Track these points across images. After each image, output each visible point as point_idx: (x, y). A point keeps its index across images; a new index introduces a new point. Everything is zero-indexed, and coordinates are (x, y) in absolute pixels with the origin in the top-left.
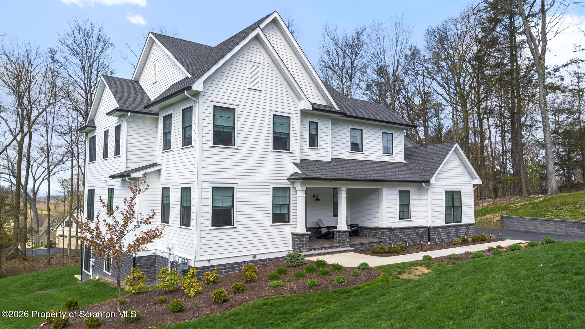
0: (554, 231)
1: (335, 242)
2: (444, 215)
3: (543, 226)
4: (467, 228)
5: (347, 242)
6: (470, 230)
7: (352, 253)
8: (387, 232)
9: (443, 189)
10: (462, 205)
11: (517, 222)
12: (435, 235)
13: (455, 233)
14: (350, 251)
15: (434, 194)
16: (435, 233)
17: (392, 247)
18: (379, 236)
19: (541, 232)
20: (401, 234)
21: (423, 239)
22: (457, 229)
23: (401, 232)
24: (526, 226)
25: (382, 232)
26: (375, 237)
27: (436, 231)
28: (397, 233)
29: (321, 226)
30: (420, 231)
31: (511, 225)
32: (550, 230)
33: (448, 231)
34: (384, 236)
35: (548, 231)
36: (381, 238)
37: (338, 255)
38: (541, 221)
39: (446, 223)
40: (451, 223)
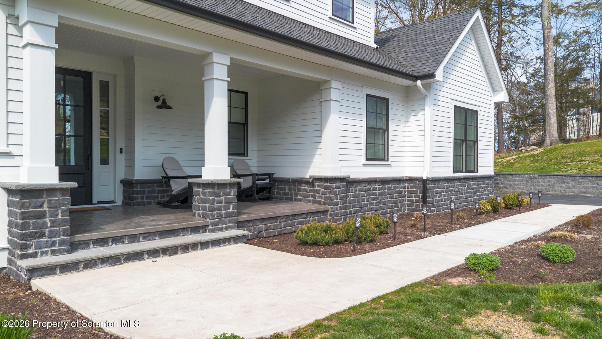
0: (582, 192)
1: (194, 215)
2: (452, 154)
3: (564, 186)
4: (484, 184)
5: (228, 215)
6: (487, 187)
7: (242, 247)
8: (338, 187)
9: (452, 102)
10: (479, 138)
11: (518, 181)
12: (435, 197)
13: (466, 193)
14: (236, 239)
15: (436, 108)
16: (437, 193)
17: (358, 225)
18: (321, 197)
19: (559, 193)
20: (369, 195)
21: (411, 206)
22: (469, 185)
23: (369, 190)
24: (534, 185)
25: (326, 188)
26: (310, 202)
27: (438, 188)
28: (360, 190)
29: (170, 174)
30: (405, 187)
31: (510, 185)
32: (575, 190)
33: (457, 189)
34: (331, 198)
35: (573, 192)
36: (325, 204)
37: (192, 254)
38: (560, 177)
39: (455, 172)
40: (462, 172)
